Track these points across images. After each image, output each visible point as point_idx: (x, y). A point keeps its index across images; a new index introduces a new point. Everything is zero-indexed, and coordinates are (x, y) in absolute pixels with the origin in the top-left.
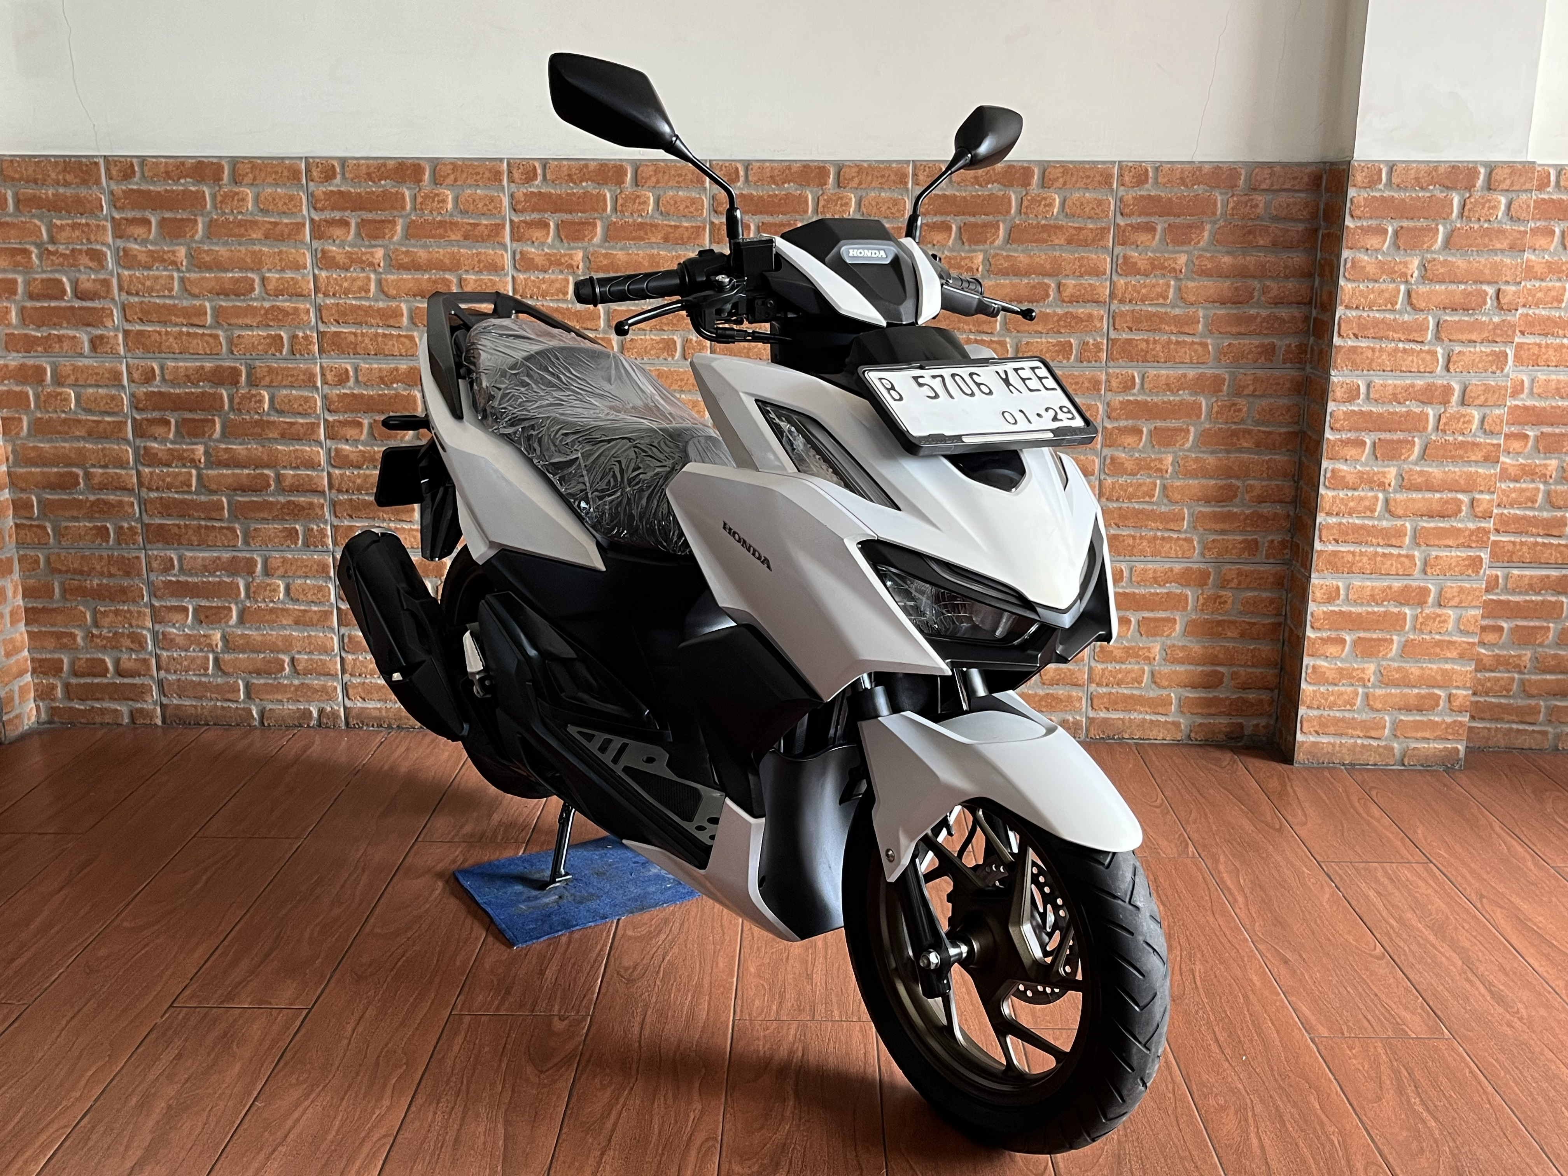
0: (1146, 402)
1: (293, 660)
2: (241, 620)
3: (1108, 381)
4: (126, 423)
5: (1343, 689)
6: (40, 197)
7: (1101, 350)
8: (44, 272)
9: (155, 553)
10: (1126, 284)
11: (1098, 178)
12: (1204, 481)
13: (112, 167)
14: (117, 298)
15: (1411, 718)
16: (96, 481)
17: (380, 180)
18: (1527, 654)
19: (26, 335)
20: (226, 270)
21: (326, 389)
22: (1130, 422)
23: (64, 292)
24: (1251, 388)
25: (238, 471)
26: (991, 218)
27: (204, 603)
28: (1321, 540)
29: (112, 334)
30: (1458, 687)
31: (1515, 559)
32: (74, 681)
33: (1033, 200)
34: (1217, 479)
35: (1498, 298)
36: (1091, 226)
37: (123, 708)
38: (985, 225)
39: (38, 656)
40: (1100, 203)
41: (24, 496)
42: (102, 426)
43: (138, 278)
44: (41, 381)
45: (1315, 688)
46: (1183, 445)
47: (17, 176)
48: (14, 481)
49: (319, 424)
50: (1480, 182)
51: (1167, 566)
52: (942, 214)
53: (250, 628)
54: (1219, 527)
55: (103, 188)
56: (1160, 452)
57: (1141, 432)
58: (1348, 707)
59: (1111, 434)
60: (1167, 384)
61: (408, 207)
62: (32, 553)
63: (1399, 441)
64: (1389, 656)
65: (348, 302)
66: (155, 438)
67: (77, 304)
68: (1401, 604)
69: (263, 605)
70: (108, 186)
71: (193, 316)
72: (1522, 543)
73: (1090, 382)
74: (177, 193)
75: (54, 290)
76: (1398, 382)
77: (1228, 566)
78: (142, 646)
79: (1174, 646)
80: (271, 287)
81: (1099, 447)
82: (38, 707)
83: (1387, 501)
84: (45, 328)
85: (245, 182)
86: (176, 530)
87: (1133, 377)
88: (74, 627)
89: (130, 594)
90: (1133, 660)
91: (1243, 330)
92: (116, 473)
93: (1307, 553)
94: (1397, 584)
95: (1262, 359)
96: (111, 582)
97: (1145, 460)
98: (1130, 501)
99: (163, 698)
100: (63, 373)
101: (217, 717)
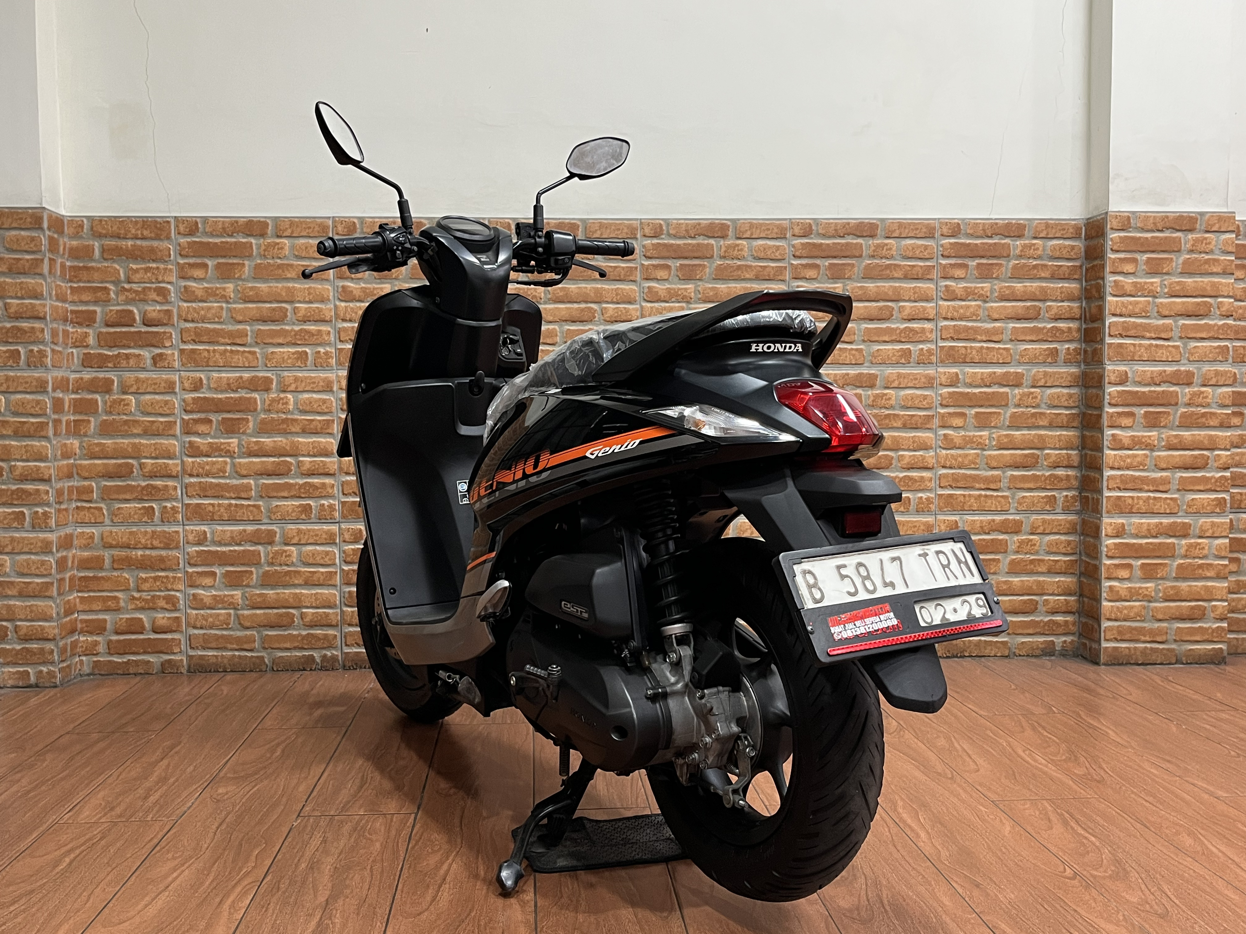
0: (968, 393)
1: (302, 613)
2: (261, 582)
3: (939, 377)
4: (175, 422)
5: (1133, 604)
6: (121, 248)
7: (932, 354)
8: (118, 304)
9: (192, 527)
10: (948, 306)
11: (924, 230)
12: (1014, 452)
13: (180, 225)
14: (176, 324)
15: (1185, 626)
16: (147, 469)
19: (99, 354)
20: (265, 302)
22: (957, 409)
23: (134, 320)
24: (1043, 381)
25: (265, 459)
26: (847, 259)
27: (230, 569)
28: (1108, 489)
29: (170, 352)
30: (1218, 600)
32: (115, 638)
33: (878, 246)
34: (1023, 449)
35: (1218, 308)
36: (920, 264)
37: (155, 660)
38: (844, 264)
39: (85, 617)
40: (926, 247)
41: (86, 483)
42: (156, 424)
43: (195, 308)
44: (109, 391)
45: (1111, 604)
46: (996, 424)
47: (104, 232)
48: (78, 472)
49: (333, 421)
51: (990, 517)
52: (812, 256)
53: (267, 589)
54: (1026, 486)
55: (172, 241)
56: (980, 430)
57: (965, 415)
58: (1138, 618)
59: (943, 417)
60: (982, 379)
62: (87, 530)
63: (1159, 412)
66: (199, 434)
67: (144, 329)
68: (1171, 536)
69: (279, 569)
70: (176, 239)
71: (237, 337)
73: (925, 378)
74: (231, 243)
75: (125, 319)
76: (1154, 369)
77: (1034, 517)
78: (175, 606)
79: (998, 580)
80: (301, 314)
81: (935, 427)
82: (81, 661)
83: (1153, 458)
84: (116, 348)
85: (284, 235)
86: (211, 508)
87: (957, 374)
88: (118, 591)
89: (168, 563)
91: (1034, 339)
92: (164, 463)
93: (1098, 500)
94: (1165, 521)
95: (1049, 360)
96: (154, 553)
97: (969, 436)
98: (960, 468)
99: (189, 650)
100: (127, 384)
101: (234, 665)
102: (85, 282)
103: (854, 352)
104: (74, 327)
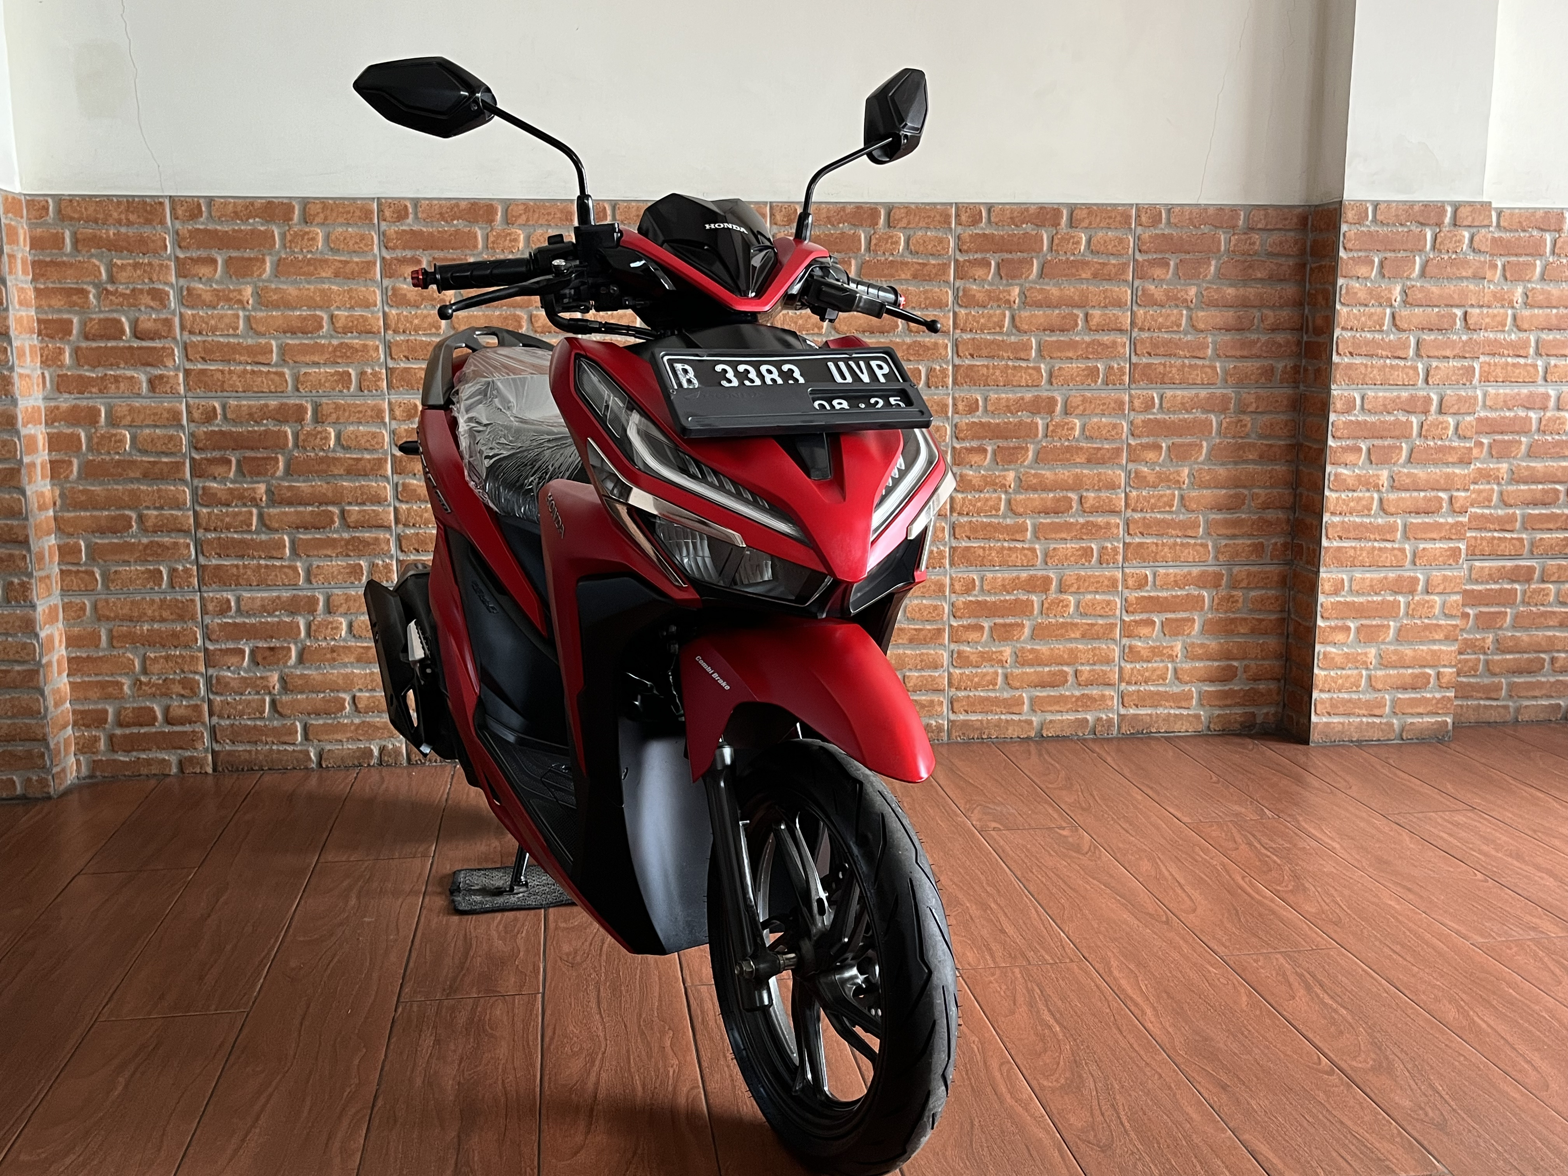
0: (1165, 421)
1: (354, 698)
2: (301, 659)
3: (1131, 402)
4: (184, 463)
5: (1349, 672)
6: (101, 237)
7: (1124, 374)
8: (101, 312)
9: (211, 595)
10: (1145, 313)
11: (1118, 218)
12: (1216, 491)
13: (177, 207)
14: (179, 337)
15: (1407, 696)
16: (149, 524)
17: (452, 220)
18: (1490, 638)
19: (80, 376)
20: (295, 308)
21: (394, 425)
22: (1151, 440)
23: (123, 332)
24: (1254, 405)
25: (301, 509)
26: (1025, 255)
27: (262, 644)
28: (1327, 537)
29: (172, 373)
30: (1445, 666)
31: (1477, 552)
32: (118, 732)
33: (1063, 238)
34: (1228, 488)
35: (1465, 320)
36: (1113, 262)
37: (172, 758)
38: (1021, 261)
39: (79, 707)
40: (1121, 241)
41: (72, 541)
42: (159, 466)
43: (201, 317)
44: (94, 423)
45: (1326, 673)
46: (1197, 459)
47: (76, 216)
48: (61, 526)
49: (386, 460)
50: (1447, 220)
51: (1186, 570)
52: (982, 251)
53: (309, 668)
54: (1229, 532)
55: (167, 228)
56: (1177, 466)
57: (1161, 447)
58: (1354, 689)
59: (1135, 450)
60: (1182, 404)
61: (480, 246)
62: (77, 600)
63: (1389, 447)
64: (1387, 640)
65: (418, 338)
66: (215, 478)
67: (136, 344)
68: (1396, 593)
69: (324, 644)
70: (173, 226)
71: (258, 354)
72: (1482, 538)
73: (1115, 402)
74: (245, 232)
75: (112, 330)
76: (1387, 394)
77: (1239, 568)
78: (194, 692)
79: (1193, 643)
80: (339, 325)
81: (1124, 462)
82: (78, 761)
83: (1381, 500)
84: (100, 369)
85: (315, 222)
86: (234, 570)
87: (1153, 397)
88: (121, 674)
89: (182, 639)
90: (1158, 659)
91: (1246, 354)
92: (172, 515)
93: (1314, 551)
94: (1392, 575)
95: (1263, 380)
96: (163, 627)
97: (1165, 473)
98: (1152, 511)
99: (214, 745)
100: (119, 414)
101: (272, 761)
102: (54, 282)
103: (1030, 371)
104: (42, 341)
